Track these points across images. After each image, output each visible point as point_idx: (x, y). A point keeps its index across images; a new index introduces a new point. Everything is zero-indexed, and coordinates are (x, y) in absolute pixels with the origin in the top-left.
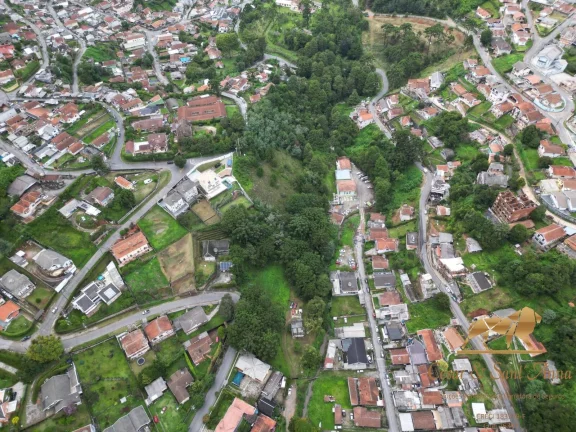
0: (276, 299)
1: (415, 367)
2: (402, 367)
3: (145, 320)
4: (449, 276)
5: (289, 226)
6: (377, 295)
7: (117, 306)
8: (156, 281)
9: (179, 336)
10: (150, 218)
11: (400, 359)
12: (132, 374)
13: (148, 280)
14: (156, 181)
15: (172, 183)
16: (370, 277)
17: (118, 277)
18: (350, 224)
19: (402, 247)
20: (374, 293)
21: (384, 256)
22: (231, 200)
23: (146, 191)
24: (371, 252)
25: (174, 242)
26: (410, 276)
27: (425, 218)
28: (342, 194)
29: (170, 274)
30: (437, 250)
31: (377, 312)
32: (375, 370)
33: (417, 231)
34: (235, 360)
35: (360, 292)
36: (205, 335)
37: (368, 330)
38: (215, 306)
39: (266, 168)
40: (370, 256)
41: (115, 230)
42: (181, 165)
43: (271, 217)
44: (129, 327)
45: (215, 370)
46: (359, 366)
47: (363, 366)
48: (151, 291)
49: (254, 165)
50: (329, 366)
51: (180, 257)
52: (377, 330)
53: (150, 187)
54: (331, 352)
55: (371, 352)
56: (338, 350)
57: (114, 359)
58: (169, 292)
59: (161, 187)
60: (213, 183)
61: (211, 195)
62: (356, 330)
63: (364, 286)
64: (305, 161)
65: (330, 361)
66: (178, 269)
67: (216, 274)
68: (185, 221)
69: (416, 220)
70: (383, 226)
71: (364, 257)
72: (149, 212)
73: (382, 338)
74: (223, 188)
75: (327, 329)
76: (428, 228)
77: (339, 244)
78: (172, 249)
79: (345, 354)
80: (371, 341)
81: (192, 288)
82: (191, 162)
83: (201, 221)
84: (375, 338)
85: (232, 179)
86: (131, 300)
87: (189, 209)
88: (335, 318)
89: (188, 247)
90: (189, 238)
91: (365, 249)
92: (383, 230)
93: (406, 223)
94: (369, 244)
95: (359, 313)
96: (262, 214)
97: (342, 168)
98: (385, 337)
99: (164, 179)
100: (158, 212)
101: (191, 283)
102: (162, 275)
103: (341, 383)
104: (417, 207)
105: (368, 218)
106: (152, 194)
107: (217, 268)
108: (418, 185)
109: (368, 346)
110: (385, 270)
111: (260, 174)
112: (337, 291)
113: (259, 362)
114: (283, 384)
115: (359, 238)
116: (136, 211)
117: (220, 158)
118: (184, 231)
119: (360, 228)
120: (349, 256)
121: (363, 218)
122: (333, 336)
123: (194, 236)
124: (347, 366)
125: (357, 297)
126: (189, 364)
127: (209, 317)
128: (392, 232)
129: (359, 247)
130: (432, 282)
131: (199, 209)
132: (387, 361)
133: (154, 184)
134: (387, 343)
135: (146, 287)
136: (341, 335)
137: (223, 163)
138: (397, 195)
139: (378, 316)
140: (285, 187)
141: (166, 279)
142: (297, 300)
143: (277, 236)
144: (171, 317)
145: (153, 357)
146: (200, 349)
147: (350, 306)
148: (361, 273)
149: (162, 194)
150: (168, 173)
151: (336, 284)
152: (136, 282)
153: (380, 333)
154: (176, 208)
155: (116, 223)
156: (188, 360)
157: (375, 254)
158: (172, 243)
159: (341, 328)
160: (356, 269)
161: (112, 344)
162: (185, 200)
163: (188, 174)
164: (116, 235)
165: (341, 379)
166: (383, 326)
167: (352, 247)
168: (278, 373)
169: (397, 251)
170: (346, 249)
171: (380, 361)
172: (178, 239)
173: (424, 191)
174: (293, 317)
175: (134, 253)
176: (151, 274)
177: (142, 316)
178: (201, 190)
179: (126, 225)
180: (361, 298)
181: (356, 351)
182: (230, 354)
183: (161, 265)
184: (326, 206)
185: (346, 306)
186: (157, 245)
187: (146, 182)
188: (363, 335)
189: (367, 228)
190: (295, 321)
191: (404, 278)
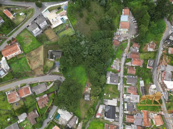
0: (80, 81)
1: (136, 126)
2: (130, 124)
3: (19, 86)
4: (166, 90)
5: (92, 48)
6: (127, 87)
7: (7, 78)
8: (25, 68)
9: (34, 96)
10: (22, 35)
11: (130, 121)
12: (13, 109)
13: (21, 67)
14: (26, 14)
15: (34, 16)
16: (125, 77)
17: (6, 64)
18: (122, 47)
19: (145, 65)
20: (125, 85)
21: (134, 68)
22: (64, 29)
23: (21, 19)
24: (129, 64)
25: (34, 49)
26: (145, 82)
27: (161, 52)
28: (121, 29)
29: (32, 66)
30: (163, 73)
31: (125, 95)
32: (118, 121)
33: (154, 58)
34: (57, 109)
35: (119, 84)
36: (46, 95)
37: (119, 103)
38: (51, 82)
39: (85, 12)
40: (128, 66)
41: (6, 39)
42: (40, 6)
43: (83, 43)
44: (12, 89)
45: (49, 111)
46: (111, 120)
47: (113, 120)
48: (22, 73)
49: (79, 10)
50: (98, 116)
51: (37, 58)
52: (123, 103)
53: (23, 17)
54: (100, 111)
55: (118, 114)
56: (104, 110)
57: (5, 101)
58: (32, 73)
59: (29, 18)
60: (55, 20)
61: (54, 26)
62: (113, 102)
63: (121, 81)
64: (107, 8)
65: (99, 114)
66: (36, 63)
67: (54, 67)
68: (41, 39)
69: (156, 53)
70: (138, 51)
71: (125, 65)
72: (22, 32)
73: (124, 108)
74: (61, 22)
75: (100, 97)
76: (161, 58)
77: (114, 57)
78: (33, 53)
79: (106, 113)
80: (119, 108)
81: (42, 73)
82: (45, 4)
83: (48, 40)
84: (121, 107)
85: (66, 18)
86: (13, 76)
87: (42, 32)
88: (105, 94)
89: (41, 53)
90: (42, 47)
91: (126, 62)
92: (137, 54)
93: (150, 52)
94: (128, 60)
95: (116, 94)
96: (78, 40)
97: (125, 15)
98: (126, 107)
99: (30, 13)
100: (27, 32)
101: (42, 70)
102: (28, 65)
103: (101, 124)
104: (158, 45)
105: (131, 45)
106: (24, 21)
107: (54, 64)
108: (162, 32)
109: (117, 110)
110: (133, 75)
111: (81, 16)
112: (108, 82)
113: (68, 112)
114: (77, 123)
115: (124, 55)
116: (16, 30)
117: (61, 4)
118: (40, 44)
119: (126, 50)
120: (117, 65)
121: (129, 44)
122: (102, 104)
123: (44, 47)
124: (106, 118)
125: (117, 86)
126: (38, 108)
127: (48, 88)
128: (142, 55)
129: (123, 60)
130: (155, 89)
131: (47, 33)
132: (124, 119)
133: (25, 16)
134: (126, 111)
135: (20, 71)
136: (106, 103)
137: (62, 7)
138: (149, 35)
139: (124, 98)
140: (93, 24)
141: (30, 67)
142: (90, 83)
143: (85, 53)
144: (31, 85)
145: (22, 103)
146: (43, 102)
147: (113, 89)
148: (121, 74)
149: (29, 23)
150: (33, 10)
151: (109, 79)
152: (16, 67)
153: (124, 105)
154: (36, 31)
155: (6, 36)
156: (37, 106)
157: (130, 65)
158: (33, 50)
159: (107, 100)
160: (119, 71)
161: (4, 95)
162: (39, 27)
163: (43, 12)
164: (5, 44)
165: (102, 123)
166: (126, 102)
167: (120, 60)
168: (75, 117)
169: (141, 66)
170: (117, 60)
171: (121, 118)
172: (37, 48)
173: (164, 36)
174: (86, 91)
175: (14, 54)
176: (23, 65)
177: (18, 83)
178: (48, 22)
179: (10, 38)
180: (119, 87)
181: (111, 112)
182: (55, 107)
183: (28, 61)
184: (111, 36)
185: (111, 89)
186: (26, 51)
187: (21, 14)
188: (116, 105)
189: (129, 51)
190: (87, 93)
191: (142, 83)
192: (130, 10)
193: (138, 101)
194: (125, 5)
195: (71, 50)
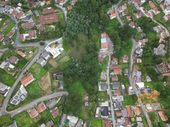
0: (80, 93)
1: (124, 118)
2: (120, 117)
3: (36, 104)
4: (139, 89)
5: (84, 68)
6: (114, 91)
7: (26, 100)
8: (38, 90)
9: (48, 109)
10: (33, 67)
11: (119, 115)
12: (34, 122)
13: (36, 90)
14: (34, 52)
15: (40, 52)
16: (111, 84)
17: (25, 90)
18: (105, 62)
19: (123, 73)
20: (112, 90)
21: (116, 76)
22: (62, 57)
23: (31, 56)
24: (112, 74)
25: (43, 76)
26: (125, 86)
27: (132, 63)
28: (103, 49)
29: (43, 87)
30: (135, 78)
31: (113, 97)
32: (111, 117)
33: (128, 67)
34: (66, 116)
35: (108, 90)
36: (56, 108)
37: (110, 104)
38: (59, 97)
39: (75, 43)
40: (112, 75)
41: (21, 72)
42: (42, 44)
43: (77, 65)
44: (31, 107)
45: (60, 119)
46: (106, 117)
47: (108, 117)
48: (37, 94)
49: (70, 42)
50: (96, 116)
51: (46, 82)
52: (113, 104)
53: (32, 54)
54: (97, 112)
55: (110, 111)
56: (100, 111)
57: (28, 118)
58: (44, 94)
59: (36, 54)
60: (55, 53)
61: (55, 56)
62: (106, 104)
63: (109, 87)
64: (90, 36)
65: (97, 115)
66: (46, 86)
67: (59, 86)
68: (46, 67)
69: (129, 63)
70: (117, 63)
71: (109, 75)
72: (33, 65)
73: (114, 107)
74: (59, 53)
75: (96, 102)
76: (133, 67)
77: (101, 70)
78: (43, 78)
79: (102, 112)
80: (110, 107)
81: (51, 92)
82: (46, 42)
83: (52, 67)
84: (112, 106)
85: (62, 49)
86: (31, 97)
87: (47, 62)
88: (99, 99)
89: (48, 77)
90: (48, 73)
91: (110, 73)
92: (117, 65)
93: (125, 63)
94: (111, 71)
95: (107, 98)
96: (74, 64)
97: (103, 38)
98: (115, 106)
99: (37, 50)
100: (36, 64)
101: (51, 90)
102: (40, 88)
103: (100, 122)
104: (129, 58)
105: (112, 59)
106: (33, 57)
107: (59, 83)
108: (131, 48)
109: (109, 109)
110: (116, 82)
111: (73, 46)
112: (100, 90)
113: (74, 117)
114: (82, 124)
115: (108, 68)
116: (28, 64)
117: (57, 40)
118: (47, 71)
119: (108, 63)
120: (104, 75)
121: (110, 59)
122: (98, 106)
123: (50, 73)
124: (102, 117)
125: (106, 91)
126: (52, 118)
127: (57, 102)
128: (120, 66)
129: (108, 71)
130: (132, 89)
131: (51, 62)
132: (115, 114)
133: (33, 53)
134: (115, 108)
135: (35, 93)
136: (100, 106)
137: (59, 42)
138: (123, 50)
139: (113, 99)
140: (82, 50)
141: (41, 89)
142: (86, 93)
143: (80, 72)
144: (45, 102)
145: (40, 117)
146: (55, 113)
147: (104, 94)
148: (108, 82)
149: (37, 57)
150: (38, 48)
151: (100, 87)
152: (32, 91)
153: (113, 105)
154: (43, 63)
155: (21, 69)
156: (51, 117)
157: (113, 74)
158: (42, 76)
159: (101, 103)
160: (106, 80)
161: (26, 113)
162: (45, 60)
163: (45, 48)
164: (22, 75)
165: (100, 120)
166: (115, 102)
167: (106, 72)
168: (80, 119)
169: (121, 74)
170: (103, 72)
171: (113, 114)
172: (45, 74)
173: (133, 50)
174: (85, 99)
175: (29, 82)
176: (36, 88)
177: (35, 102)
178: (51, 54)
179: (25, 71)
180: (108, 92)
181: (105, 111)
182: (65, 115)
183: (40, 85)
184: (96, 56)
185: (103, 94)
186: (37, 78)
187: (30, 52)
188: (108, 105)
189: (111, 64)
190: (86, 101)
191: (123, 86)
192: (107, 33)
193: (123, 100)
194: (103, 31)
195: (70, 72)
